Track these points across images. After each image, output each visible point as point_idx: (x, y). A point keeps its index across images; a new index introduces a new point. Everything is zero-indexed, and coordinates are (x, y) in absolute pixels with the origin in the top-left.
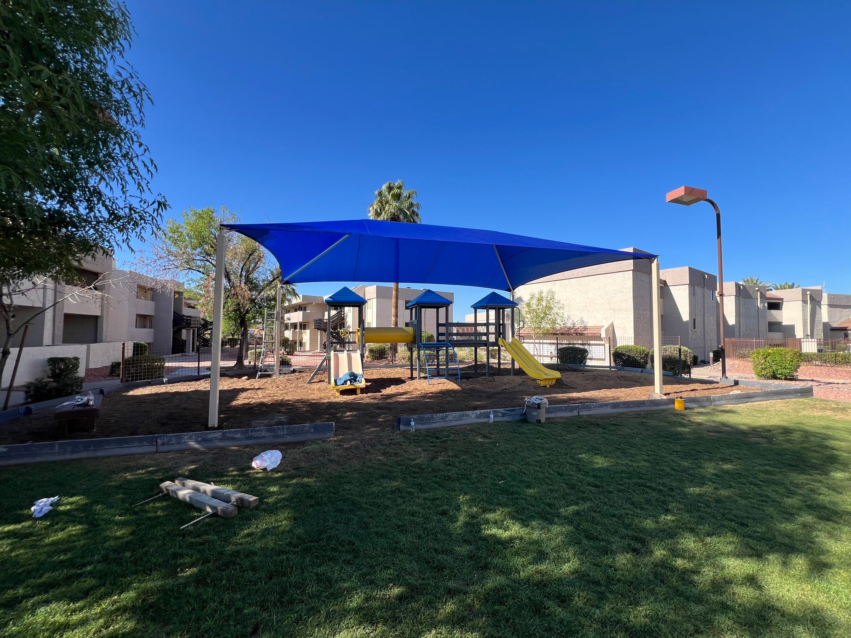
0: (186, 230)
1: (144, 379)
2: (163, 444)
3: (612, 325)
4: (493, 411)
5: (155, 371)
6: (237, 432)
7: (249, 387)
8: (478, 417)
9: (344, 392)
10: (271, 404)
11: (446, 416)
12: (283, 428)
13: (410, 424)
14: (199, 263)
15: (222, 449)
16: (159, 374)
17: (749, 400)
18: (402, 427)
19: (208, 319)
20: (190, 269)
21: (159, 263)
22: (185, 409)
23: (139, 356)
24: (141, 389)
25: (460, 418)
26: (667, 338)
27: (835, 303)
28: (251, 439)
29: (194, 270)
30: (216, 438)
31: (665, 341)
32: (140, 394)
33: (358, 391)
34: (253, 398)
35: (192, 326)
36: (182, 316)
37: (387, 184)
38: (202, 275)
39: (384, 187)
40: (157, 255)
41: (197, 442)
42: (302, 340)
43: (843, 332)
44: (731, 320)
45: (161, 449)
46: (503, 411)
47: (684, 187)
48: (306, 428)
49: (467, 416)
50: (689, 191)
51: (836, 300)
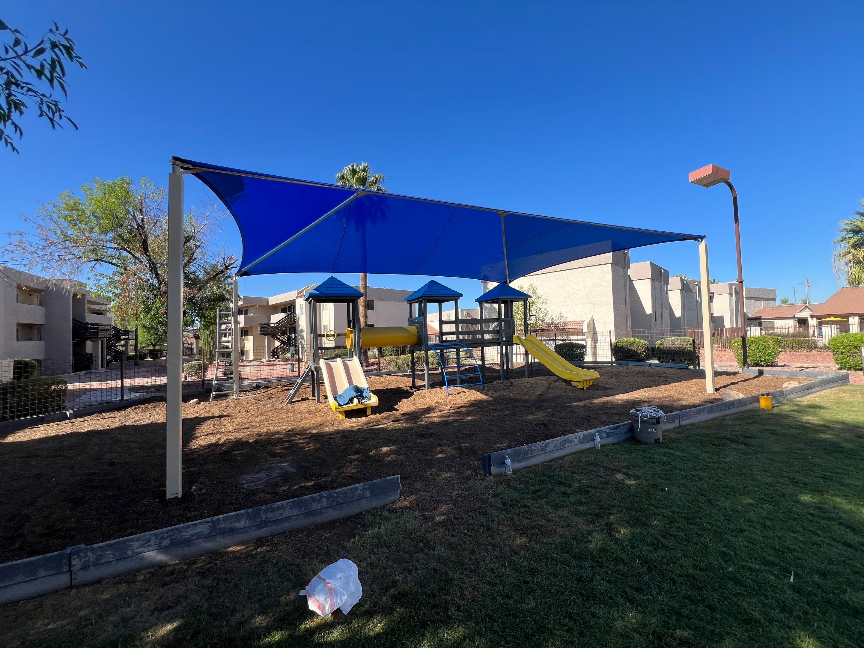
0: (89, 208)
1: (34, 414)
2: (85, 567)
3: (592, 320)
4: (597, 431)
5: (52, 402)
6: (238, 518)
7: (206, 415)
8: (582, 442)
9: (349, 414)
10: (256, 442)
11: (546, 446)
12: (321, 497)
13: (505, 463)
14: (111, 252)
15: (215, 554)
16: (59, 405)
17: (809, 391)
18: (494, 470)
19: (120, 327)
20: (98, 260)
21: (50, 251)
22: (112, 464)
23: (23, 380)
24: (28, 430)
25: (562, 446)
26: (675, 329)
27: (750, 296)
28: (266, 526)
29: (105, 261)
30: (199, 536)
31: (673, 332)
32: (26, 439)
33: (369, 411)
34: (220, 433)
35: (100, 336)
36: (85, 324)
37: (350, 167)
38: (115, 269)
39: (347, 170)
40: (46, 240)
41: (161, 549)
42: (244, 347)
43: (758, 321)
44: (678, 313)
45: (81, 577)
46: (608, 430)
47: (711, 165)
48: (359, 492)
49: (570, 441)
50: (716, 170)
51: (751, 293)
